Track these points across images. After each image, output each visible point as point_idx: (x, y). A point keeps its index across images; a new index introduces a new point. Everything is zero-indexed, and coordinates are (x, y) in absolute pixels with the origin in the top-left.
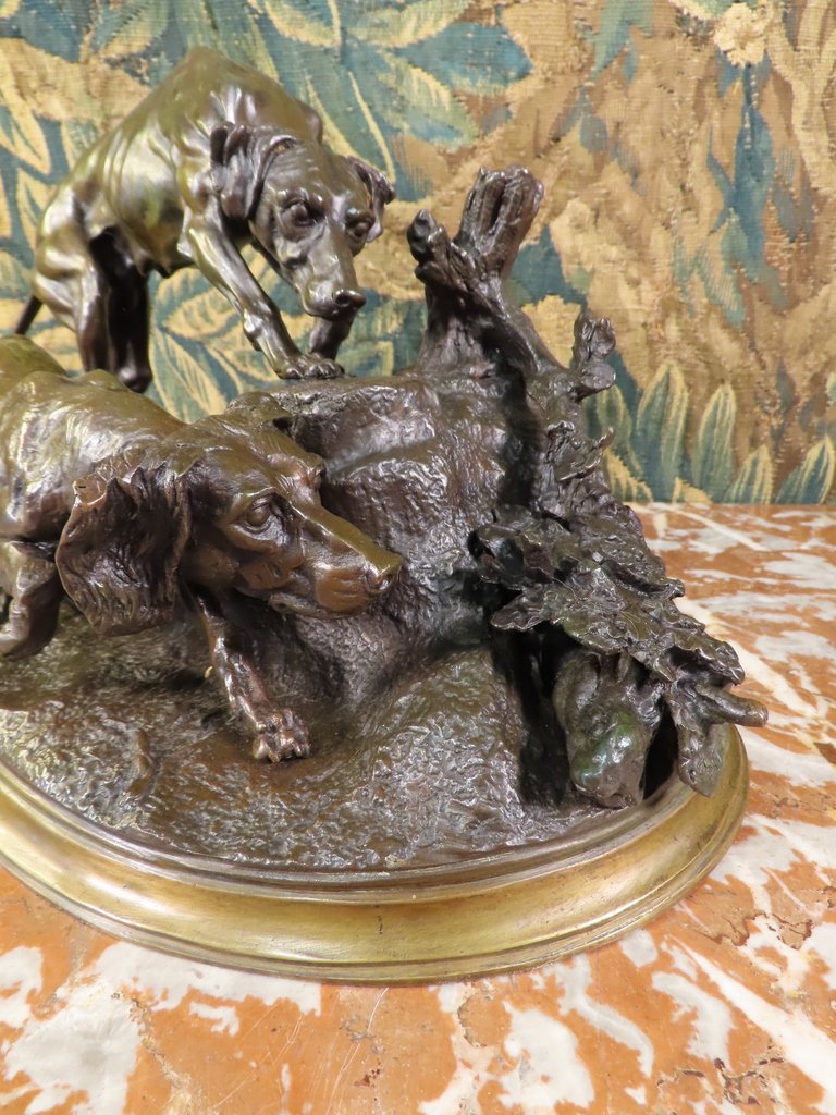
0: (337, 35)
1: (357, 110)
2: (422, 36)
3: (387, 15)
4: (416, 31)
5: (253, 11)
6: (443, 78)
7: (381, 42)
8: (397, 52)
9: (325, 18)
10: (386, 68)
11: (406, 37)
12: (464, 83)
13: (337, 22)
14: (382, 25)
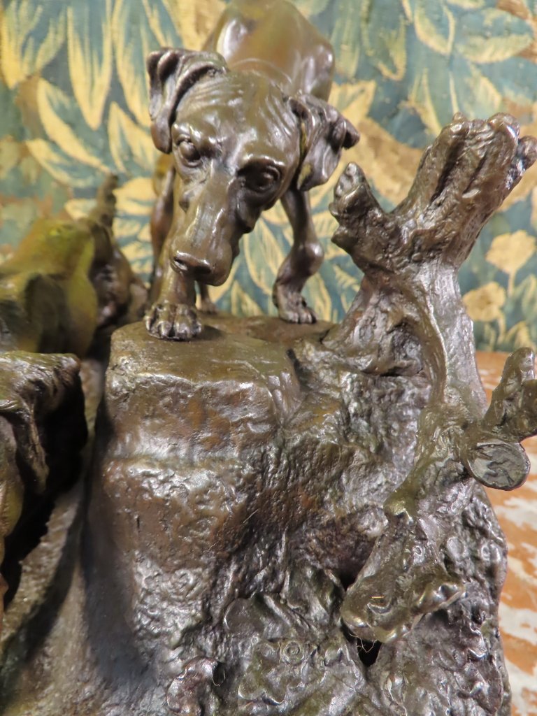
0: (449, 47)
1: (449, 99)
2: (494, 59)
3: (478, 41)
4: (492, 55)
5: (406, 18)
6: (499, 88)
7: (471, 58)
8: (478, 66)
9: (445, 34)
10: (470, 75)
11: (485, 57)
12: (510, 94)
13: (451, 37)
14: (474, 47)
